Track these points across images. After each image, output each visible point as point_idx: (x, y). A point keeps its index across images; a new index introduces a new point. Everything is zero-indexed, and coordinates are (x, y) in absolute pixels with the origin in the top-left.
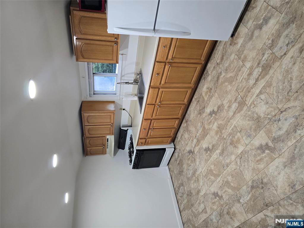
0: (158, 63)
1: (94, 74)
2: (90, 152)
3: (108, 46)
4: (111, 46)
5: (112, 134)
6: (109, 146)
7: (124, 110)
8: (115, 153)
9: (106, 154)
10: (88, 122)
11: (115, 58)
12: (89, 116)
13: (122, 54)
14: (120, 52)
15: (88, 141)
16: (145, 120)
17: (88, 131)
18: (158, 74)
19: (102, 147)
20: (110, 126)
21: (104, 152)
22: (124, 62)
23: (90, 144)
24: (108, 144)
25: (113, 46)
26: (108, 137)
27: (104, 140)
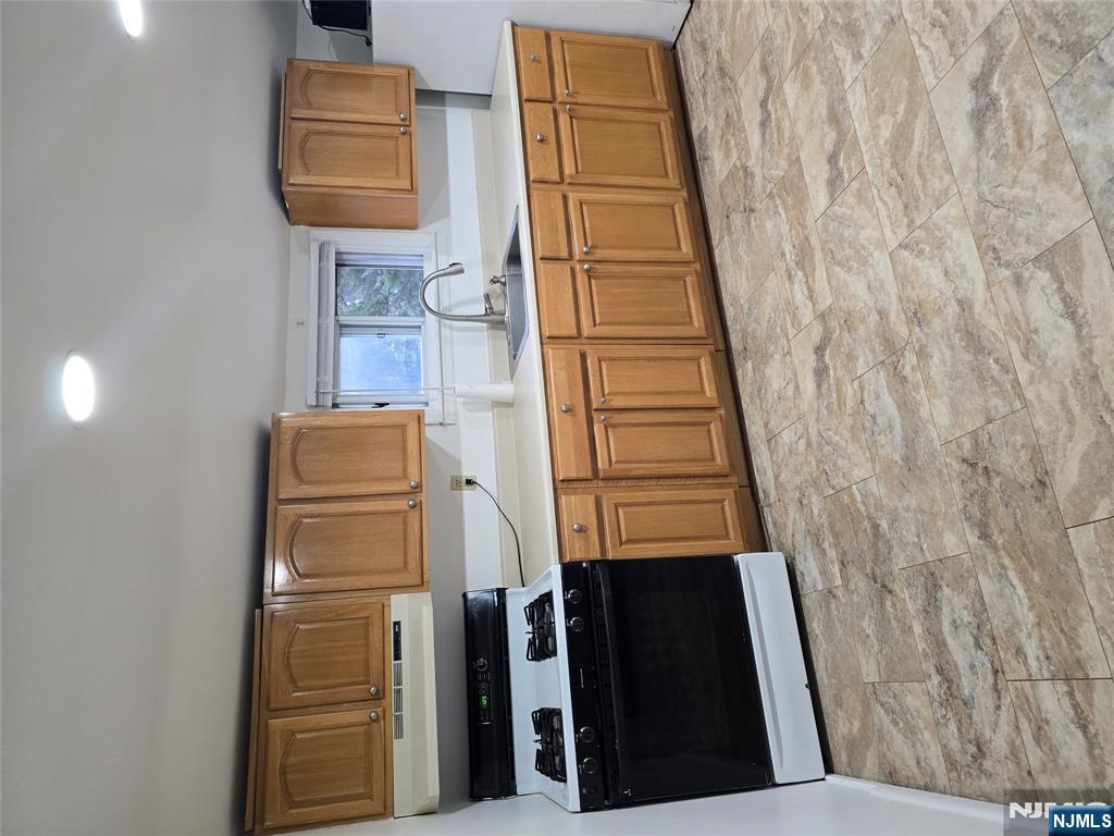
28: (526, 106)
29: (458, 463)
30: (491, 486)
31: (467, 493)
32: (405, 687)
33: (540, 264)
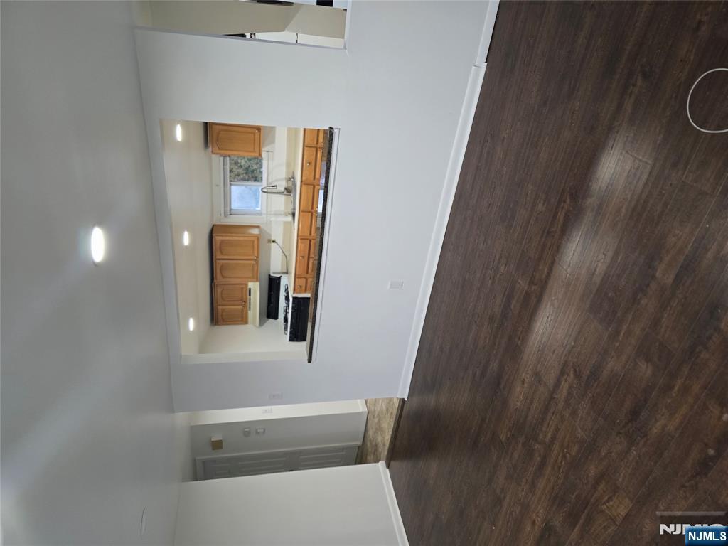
0: (309, 149)
1: (230, 181)
2: (222, 315)
3: (249, 133)
4: (252, 133)
5: (257, 280)
6: (252, 306)
7: (274, 242)
8: (262, 323)
9: (246, 323)
10: (221, 253)
11: (257, 150)
12: (222, 242)
13: (268, 151)
14: (263, 149)
15: (219, 290)
16: (301, 239)
17: (221, 270)
18: (309, 163)
19: (241, 307)
20: (252, 262)
21: (243, 319)
22: (270, 162)
23: (222, 299)
24: (250, 300)
25: (254, 134)
26: (251, 285)
27: (244, 290)
28: (306, 148)
29: (270, 235)
30: (281, 244)
31: (273, 244)
32: (252, 301)
33: (301, 213)
